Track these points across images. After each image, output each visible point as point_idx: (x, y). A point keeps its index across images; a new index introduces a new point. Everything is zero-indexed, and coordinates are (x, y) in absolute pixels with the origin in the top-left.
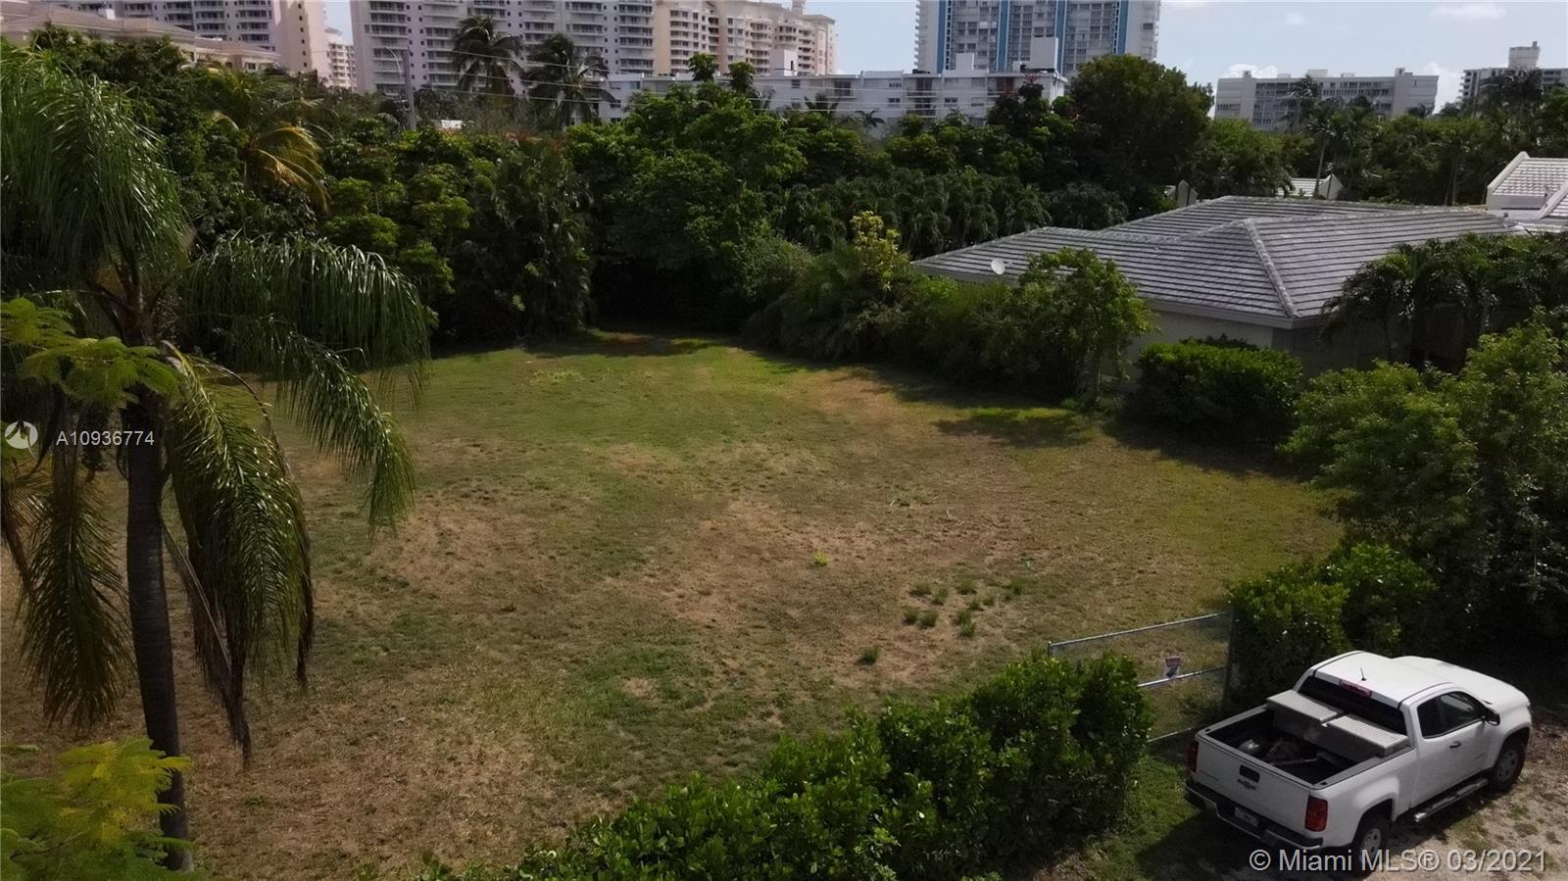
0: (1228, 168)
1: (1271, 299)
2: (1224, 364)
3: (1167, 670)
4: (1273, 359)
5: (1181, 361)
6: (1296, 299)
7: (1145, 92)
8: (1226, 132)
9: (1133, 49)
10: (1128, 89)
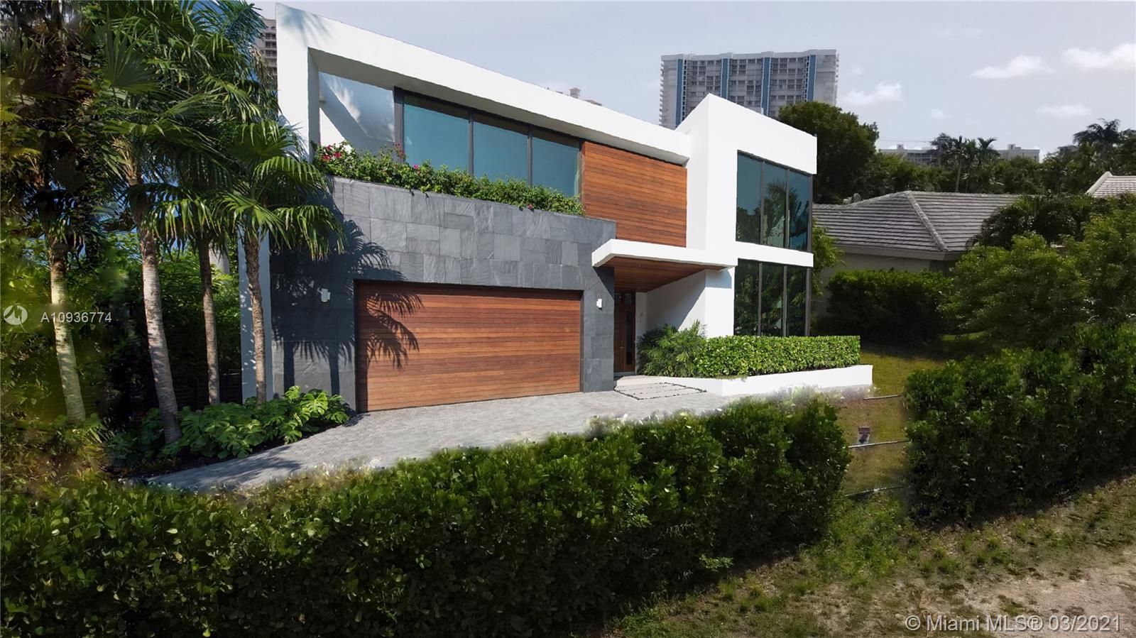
0: (890, 178)
1: (927, 240)
2: (893, 281)
3: (859, 436)
4: (930, 277)
5: (861, 281)
6: (946, 240)
7: (827, 126)
8: (888, 161)
9: (818, 98)
10: (816, 124)
